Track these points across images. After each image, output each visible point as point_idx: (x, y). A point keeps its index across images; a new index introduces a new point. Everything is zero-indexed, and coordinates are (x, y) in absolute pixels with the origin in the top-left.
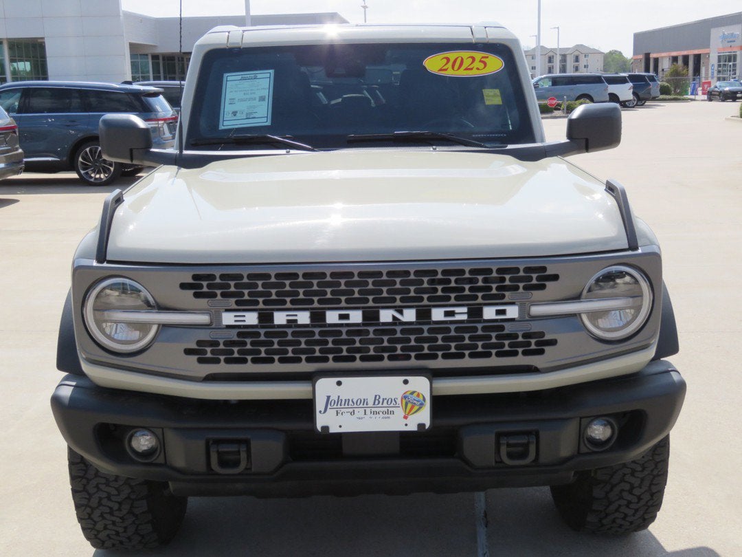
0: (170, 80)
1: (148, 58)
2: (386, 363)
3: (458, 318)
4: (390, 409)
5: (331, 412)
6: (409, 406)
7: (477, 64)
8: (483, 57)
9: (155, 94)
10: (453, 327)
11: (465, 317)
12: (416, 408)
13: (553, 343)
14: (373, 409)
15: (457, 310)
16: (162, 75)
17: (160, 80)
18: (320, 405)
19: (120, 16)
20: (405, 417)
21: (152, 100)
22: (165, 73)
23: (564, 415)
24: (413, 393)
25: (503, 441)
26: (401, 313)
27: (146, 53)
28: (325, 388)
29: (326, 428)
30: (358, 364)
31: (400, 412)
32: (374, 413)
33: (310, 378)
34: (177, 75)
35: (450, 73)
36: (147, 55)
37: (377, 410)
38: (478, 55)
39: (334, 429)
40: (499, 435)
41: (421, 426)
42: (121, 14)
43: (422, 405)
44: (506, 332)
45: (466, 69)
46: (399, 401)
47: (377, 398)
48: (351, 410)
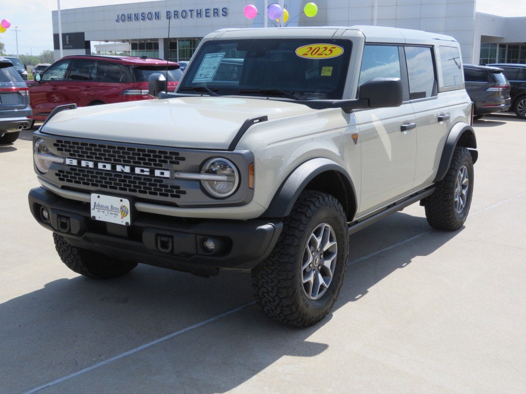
0: (513, 63)
1: (496, 47)
2: (118, 191)
3: (145, 173)
4: (117, 213)
5: (96, 210)
6: (123, 212)
7: (327, 52)
8: (332, 48)
9: (498, 72)
10: (143, 177)
11: (148, 174)
12: (125, 214)
13: (184, 193)
14: (111, 212)
15: (145, 169)
16: (506, 59)
17: (504, 63)
18: (92, 206)
19: (473, 16)
20: (122, 218)
21: (497, 75)
22: (509, 57)
23: (186, 231)
24: (124, 206)
25: (159, 238)
26: (124, 167)
27: (495, 42)
28: (94, 198)
29: (94, 217)
30: (108, 190)
31: (120, 215)
32: (111, 214)
33: (89, 192)
34: (519, 59)
35: (309, 56)
36: (496, 44)
37: (112, 212)
38: (329, 46)
39: (97, 219)
40: (157, 235)
41: (127, 223)
42: (474, 15)
43: (127, 213)
44: (163, 183)
45: (319, 54)
46: (119, 209)
47: (112, 206)
48: (103, 210)
